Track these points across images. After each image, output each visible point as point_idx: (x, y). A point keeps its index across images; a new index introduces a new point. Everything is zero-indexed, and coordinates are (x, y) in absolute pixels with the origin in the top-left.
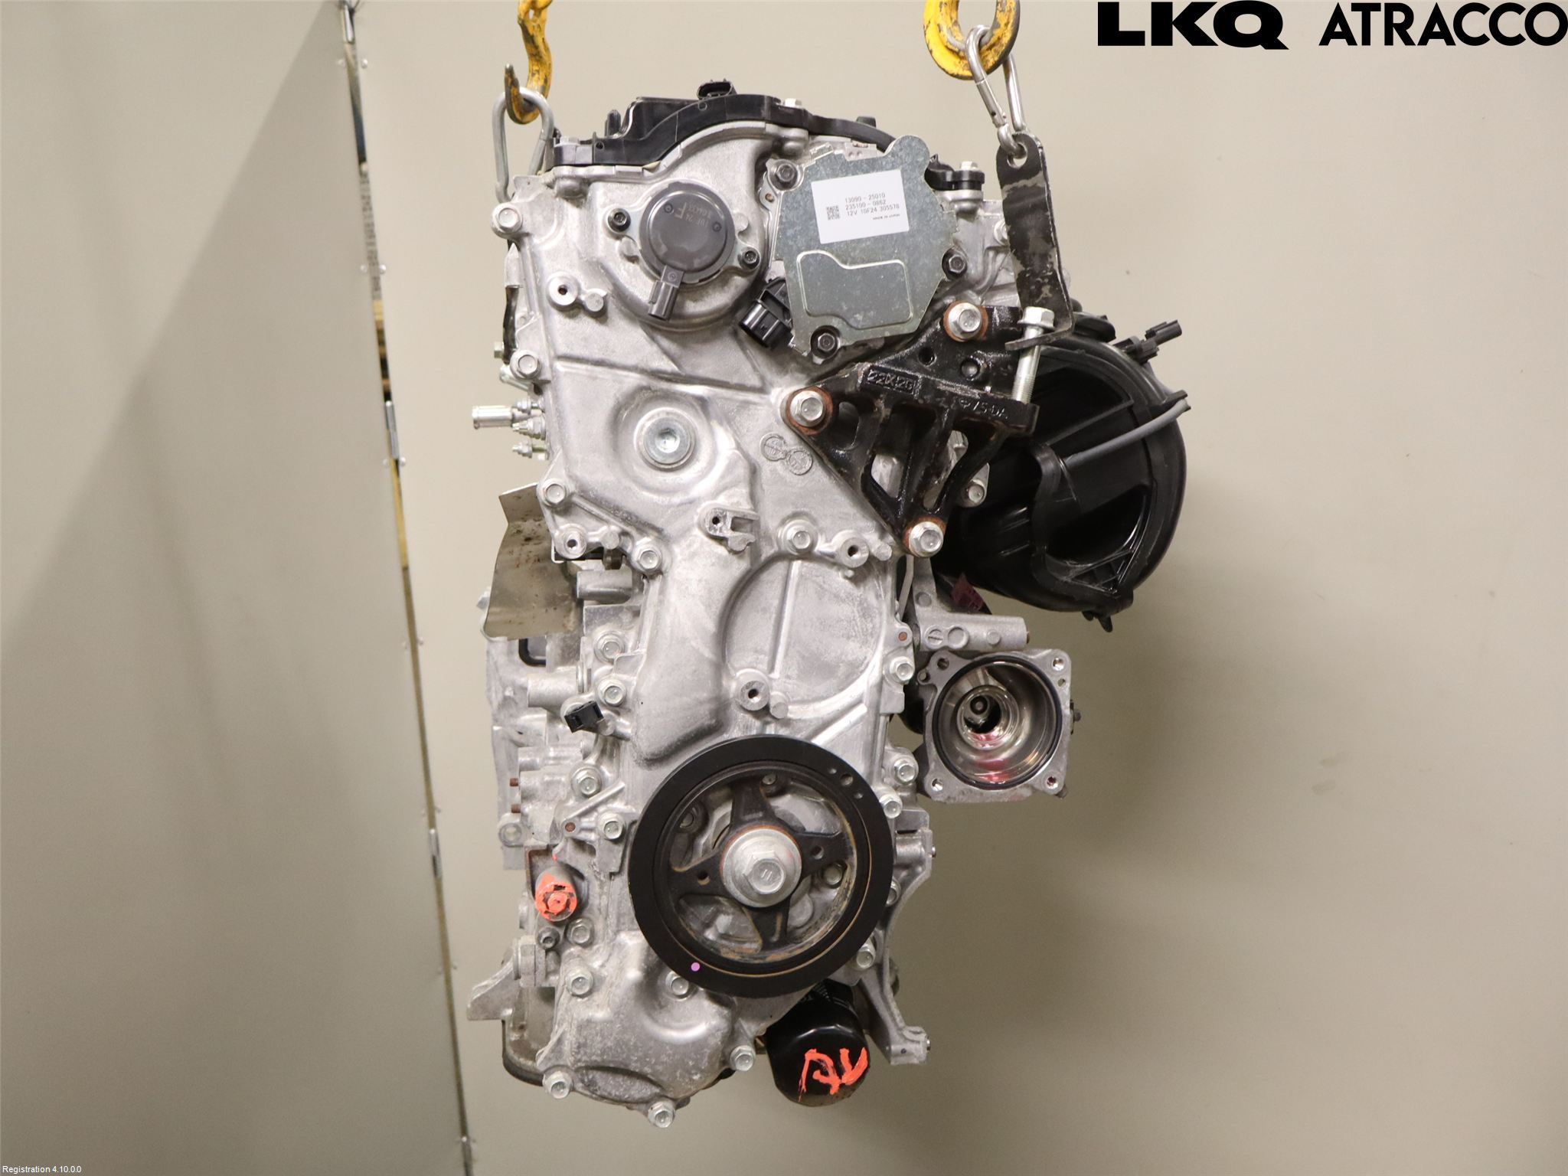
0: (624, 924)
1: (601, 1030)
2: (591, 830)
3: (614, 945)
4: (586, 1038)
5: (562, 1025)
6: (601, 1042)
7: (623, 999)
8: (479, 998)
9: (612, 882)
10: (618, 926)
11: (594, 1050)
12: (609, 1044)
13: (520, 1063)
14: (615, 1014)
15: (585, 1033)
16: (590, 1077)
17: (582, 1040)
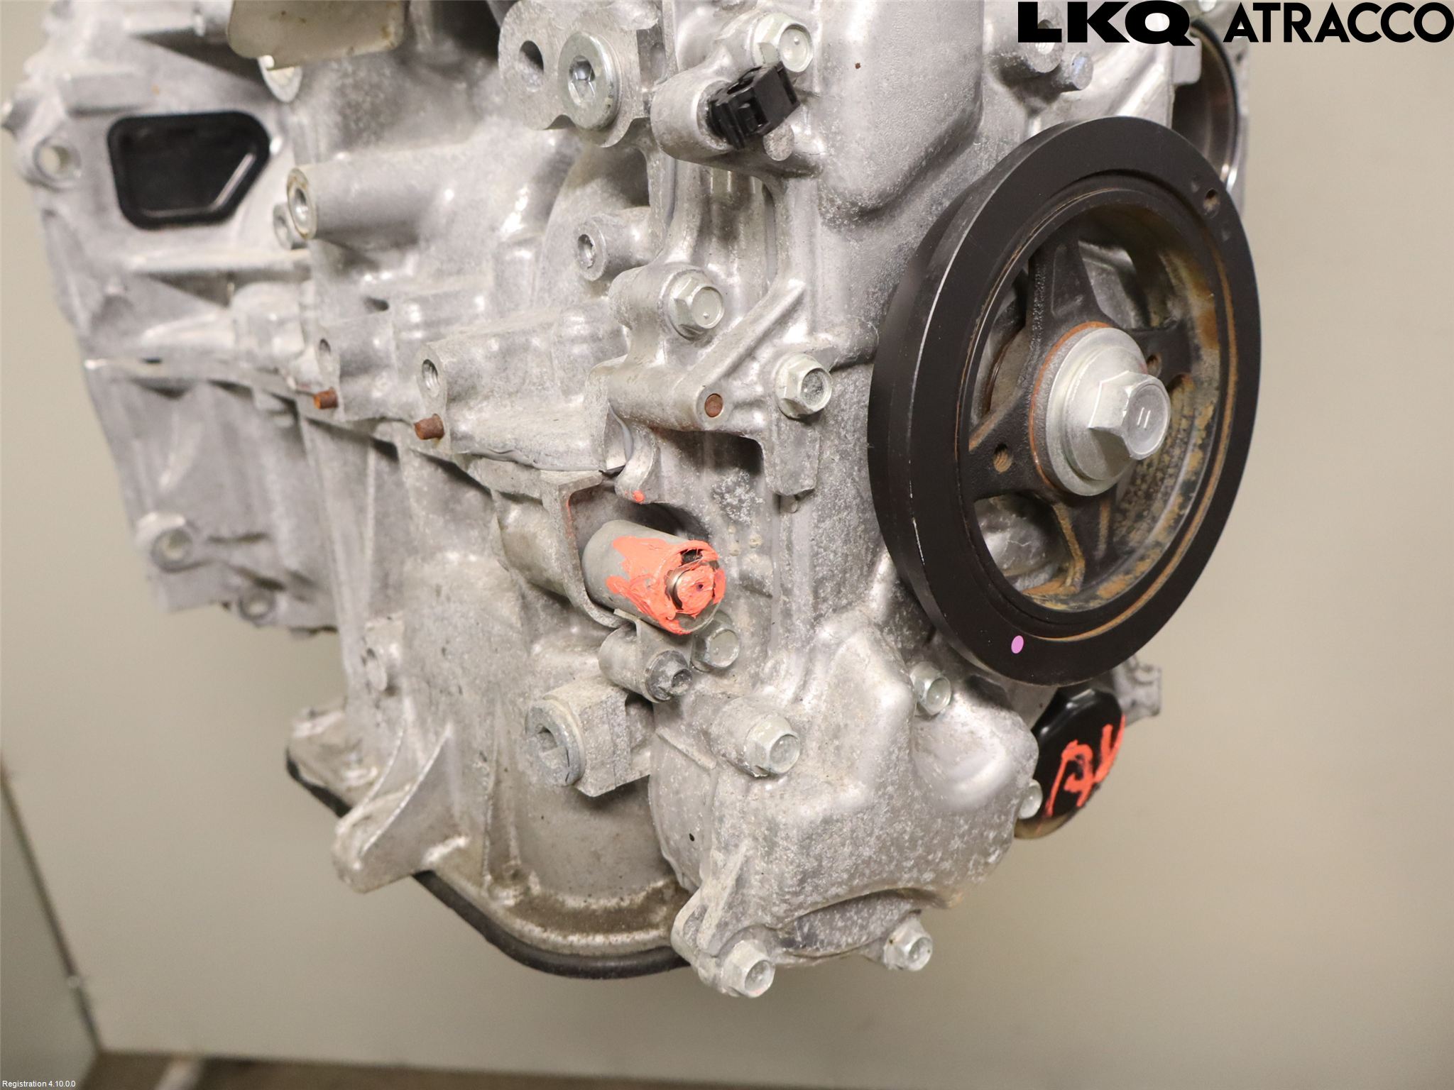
0: (825, 600)
1: (853, 831)
2: (756, 404)
3: (813, 650)
4: (819, 858)
5: (736, 846)
6: (852, 854)
7: (891, 753)
8: (376, 845)
9: (785, 518)
10: (815, 607)
11: (835, 875)
12: (867, 852)
13: (571, 945)
14: (878, 789)
15: (817, 849)
16: (806, 929)
17: (810, 864)
